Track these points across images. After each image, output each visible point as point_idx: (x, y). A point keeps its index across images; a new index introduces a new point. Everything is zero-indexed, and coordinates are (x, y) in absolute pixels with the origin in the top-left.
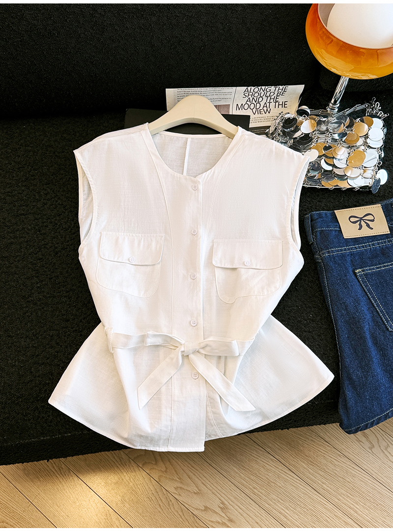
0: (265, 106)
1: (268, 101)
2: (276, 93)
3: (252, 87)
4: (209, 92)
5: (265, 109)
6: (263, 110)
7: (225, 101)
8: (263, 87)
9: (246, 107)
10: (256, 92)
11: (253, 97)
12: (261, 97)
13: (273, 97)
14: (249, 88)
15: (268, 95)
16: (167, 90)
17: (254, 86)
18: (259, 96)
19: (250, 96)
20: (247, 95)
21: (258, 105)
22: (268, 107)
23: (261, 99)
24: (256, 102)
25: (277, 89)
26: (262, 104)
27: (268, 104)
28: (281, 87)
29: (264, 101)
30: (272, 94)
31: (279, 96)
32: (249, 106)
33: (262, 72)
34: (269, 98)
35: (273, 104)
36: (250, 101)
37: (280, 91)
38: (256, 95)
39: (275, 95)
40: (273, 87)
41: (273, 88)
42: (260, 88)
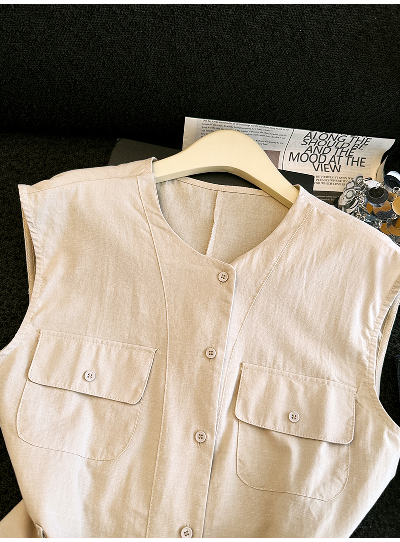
0: (333, 160)
1: (338, 154)
2: (352, 145)
3: (318, 132)
4: (251, 130)
5: (333, 164)
6: (329, 166)
7: (274, 146)
8: (335, 135)
9: (305, 157)
10: (323, 140)
11: (317, 145)
12: (329, 147)
13: (346, 150)
14: (314, 133)
15: (340, 145)
16: (187, 118)
17: (321, 131)
18: (326, 146)
19: (312, 144)
20: (309, 142)
21: (323, 158)
22: (337, 162)
23: (328, 150)
24: (320, 153)
25: (356, 139)
26: (329, 157)
27: (337, 159)
28: (361, 138)
29: (333, 153)
30: (346, 145)
31: (355, 149)
32: (309, 158)
33: (337, 112)
34: (340, 150)
35: (344, 160)
36: (311, 150)
37: (358, 143)
38: (323, 143)
39: (350, 147)
40: (350, 136)
41: (349, 138)
42: (330, 134)
